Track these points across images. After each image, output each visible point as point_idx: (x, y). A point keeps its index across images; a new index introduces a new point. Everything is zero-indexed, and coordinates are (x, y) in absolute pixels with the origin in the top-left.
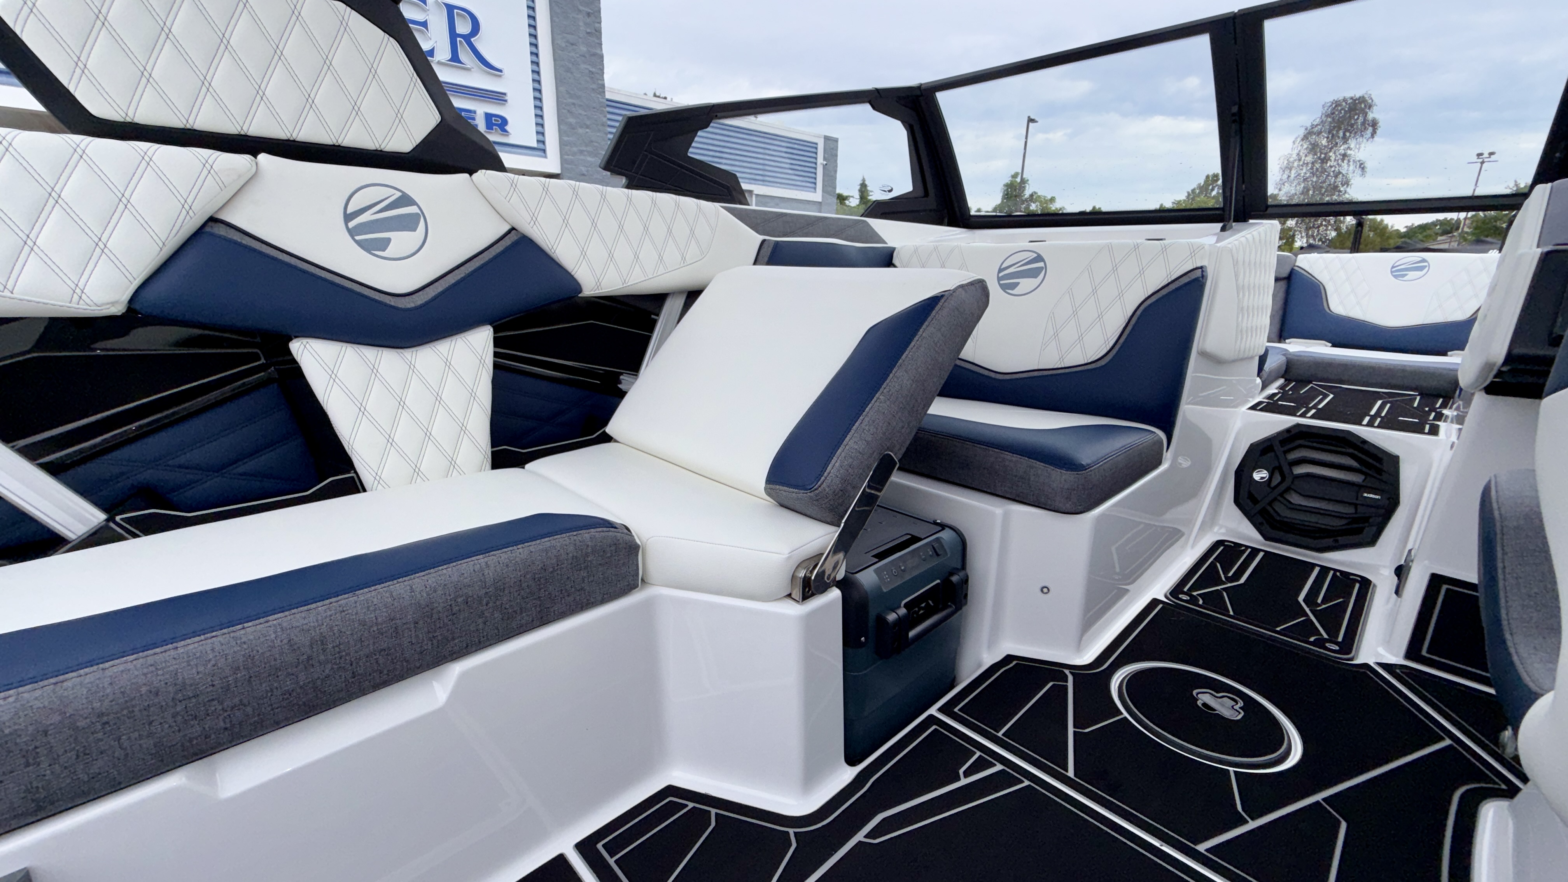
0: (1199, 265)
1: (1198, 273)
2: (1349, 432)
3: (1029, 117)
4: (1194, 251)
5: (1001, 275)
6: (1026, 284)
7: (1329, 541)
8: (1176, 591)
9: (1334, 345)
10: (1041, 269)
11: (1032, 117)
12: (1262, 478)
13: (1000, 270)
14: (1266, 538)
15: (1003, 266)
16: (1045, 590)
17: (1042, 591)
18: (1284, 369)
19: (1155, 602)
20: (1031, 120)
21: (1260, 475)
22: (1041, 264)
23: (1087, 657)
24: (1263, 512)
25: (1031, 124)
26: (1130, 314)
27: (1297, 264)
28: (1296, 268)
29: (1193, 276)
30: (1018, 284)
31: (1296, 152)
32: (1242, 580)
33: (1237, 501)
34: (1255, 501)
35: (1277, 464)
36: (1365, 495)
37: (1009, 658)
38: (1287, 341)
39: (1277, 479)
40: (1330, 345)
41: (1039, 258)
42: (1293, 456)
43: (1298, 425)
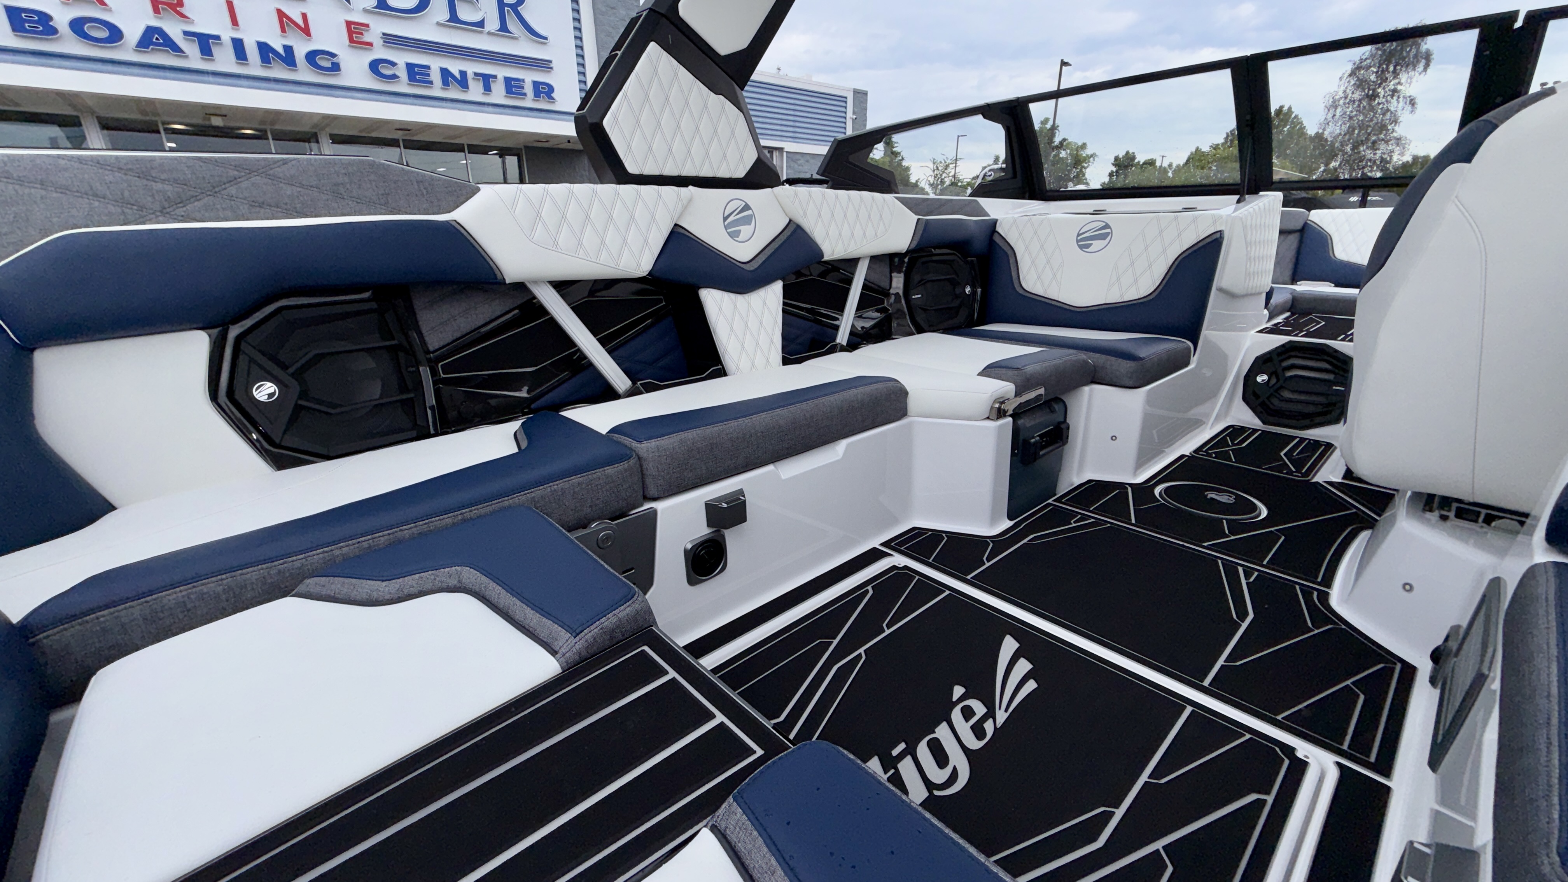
0: (1219, 229)
1: (1218, 235)
2: (1325, 345)
3: (1062, 61)
4: (1216, 219)
5: (1079, 238)
6: (1097, 244)
7: (1307, 422)
8: (1197, 451)
9: (1336, 286)
10: (1108, 234)
11: (1065, 61)
12: (1263, 380)
13: (1079, 235)
14: (1264, 423)
15: (1080, 232)
16: (1114, 438)
17: (1112, 439)
18: (1290, 303)
19: (1182, 456)
20: (1064, 64)
21: (1261, 378)
22: (1108, 230)
23: (1140, 479)
24: (1263, 404)
25: (1064, 67)
26: (1170, 263)
27: (1310, 218)
28: (1308, 222)
29: (1214, 237)
30: (1091, 244)
31: (1343, 88)
32: (1244, 445)
33: (1245, 399)
34: (1256, 396)
35: (1274, 370)
36: (1334, 388)
37: (1090, 481)
38: (1298, 283)
39: (1274, 381)
40: (1333, 285)
41: (1107, 226)
42: (1285, 364)
43: (1290, 342)
